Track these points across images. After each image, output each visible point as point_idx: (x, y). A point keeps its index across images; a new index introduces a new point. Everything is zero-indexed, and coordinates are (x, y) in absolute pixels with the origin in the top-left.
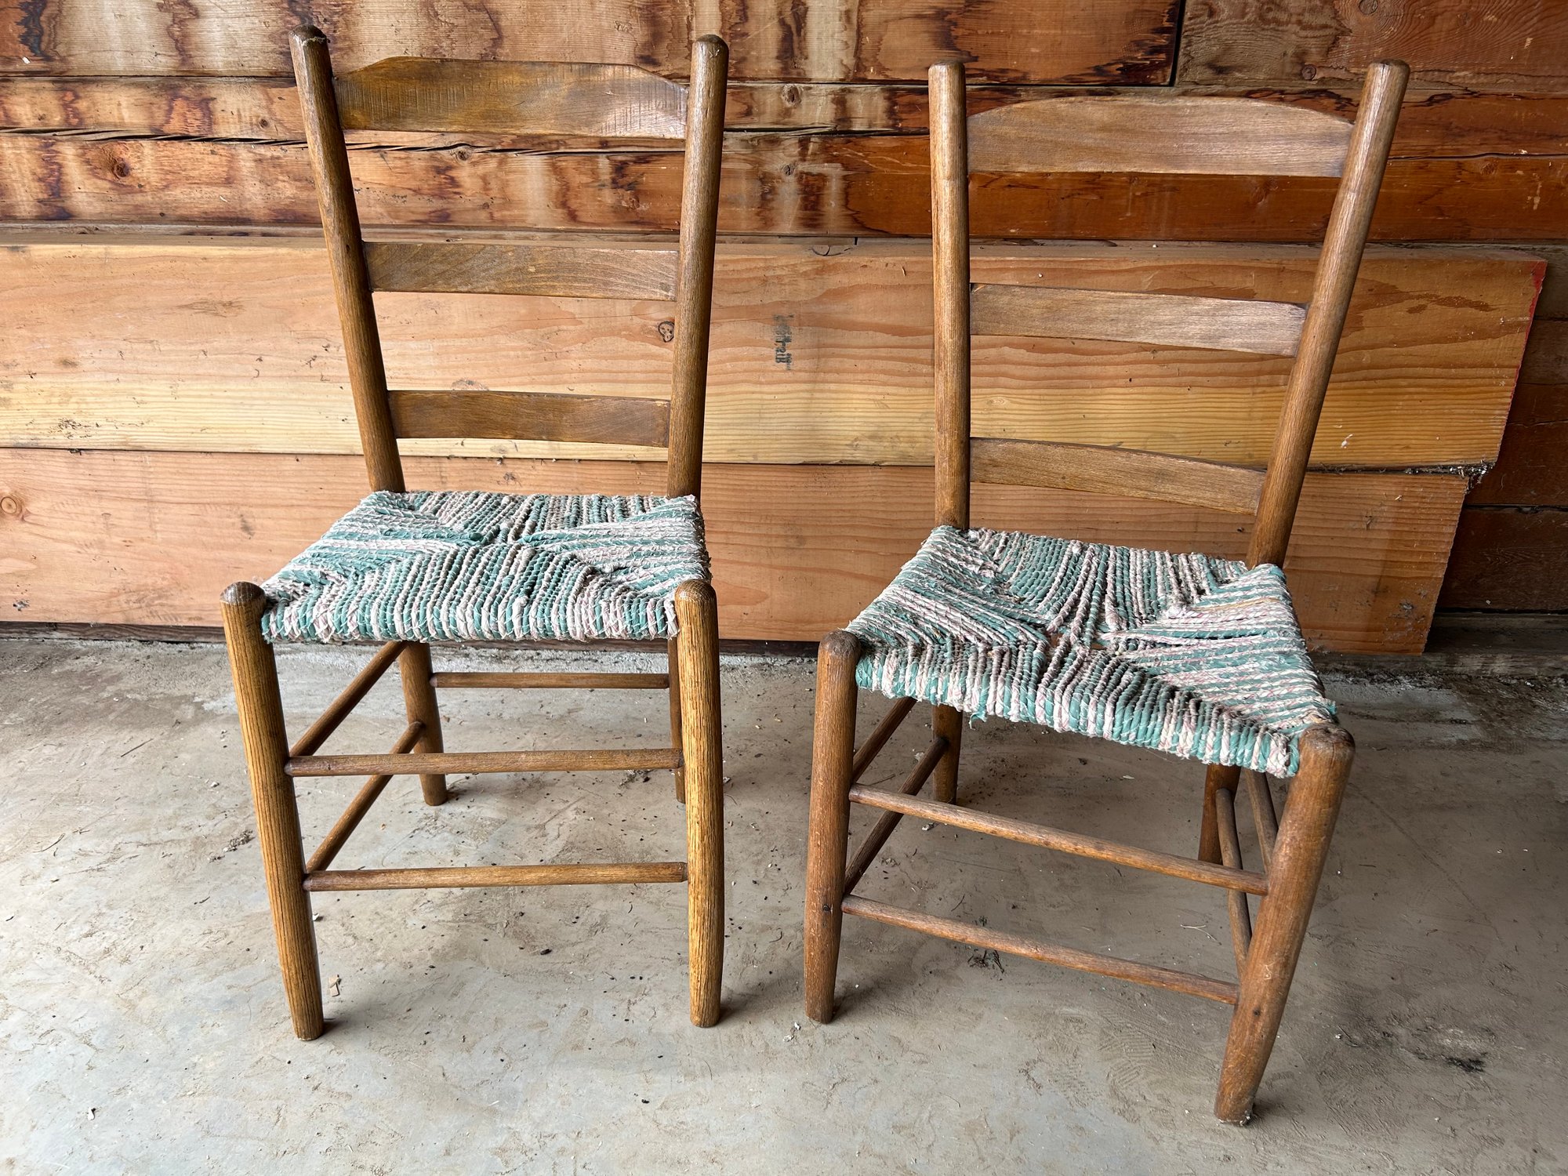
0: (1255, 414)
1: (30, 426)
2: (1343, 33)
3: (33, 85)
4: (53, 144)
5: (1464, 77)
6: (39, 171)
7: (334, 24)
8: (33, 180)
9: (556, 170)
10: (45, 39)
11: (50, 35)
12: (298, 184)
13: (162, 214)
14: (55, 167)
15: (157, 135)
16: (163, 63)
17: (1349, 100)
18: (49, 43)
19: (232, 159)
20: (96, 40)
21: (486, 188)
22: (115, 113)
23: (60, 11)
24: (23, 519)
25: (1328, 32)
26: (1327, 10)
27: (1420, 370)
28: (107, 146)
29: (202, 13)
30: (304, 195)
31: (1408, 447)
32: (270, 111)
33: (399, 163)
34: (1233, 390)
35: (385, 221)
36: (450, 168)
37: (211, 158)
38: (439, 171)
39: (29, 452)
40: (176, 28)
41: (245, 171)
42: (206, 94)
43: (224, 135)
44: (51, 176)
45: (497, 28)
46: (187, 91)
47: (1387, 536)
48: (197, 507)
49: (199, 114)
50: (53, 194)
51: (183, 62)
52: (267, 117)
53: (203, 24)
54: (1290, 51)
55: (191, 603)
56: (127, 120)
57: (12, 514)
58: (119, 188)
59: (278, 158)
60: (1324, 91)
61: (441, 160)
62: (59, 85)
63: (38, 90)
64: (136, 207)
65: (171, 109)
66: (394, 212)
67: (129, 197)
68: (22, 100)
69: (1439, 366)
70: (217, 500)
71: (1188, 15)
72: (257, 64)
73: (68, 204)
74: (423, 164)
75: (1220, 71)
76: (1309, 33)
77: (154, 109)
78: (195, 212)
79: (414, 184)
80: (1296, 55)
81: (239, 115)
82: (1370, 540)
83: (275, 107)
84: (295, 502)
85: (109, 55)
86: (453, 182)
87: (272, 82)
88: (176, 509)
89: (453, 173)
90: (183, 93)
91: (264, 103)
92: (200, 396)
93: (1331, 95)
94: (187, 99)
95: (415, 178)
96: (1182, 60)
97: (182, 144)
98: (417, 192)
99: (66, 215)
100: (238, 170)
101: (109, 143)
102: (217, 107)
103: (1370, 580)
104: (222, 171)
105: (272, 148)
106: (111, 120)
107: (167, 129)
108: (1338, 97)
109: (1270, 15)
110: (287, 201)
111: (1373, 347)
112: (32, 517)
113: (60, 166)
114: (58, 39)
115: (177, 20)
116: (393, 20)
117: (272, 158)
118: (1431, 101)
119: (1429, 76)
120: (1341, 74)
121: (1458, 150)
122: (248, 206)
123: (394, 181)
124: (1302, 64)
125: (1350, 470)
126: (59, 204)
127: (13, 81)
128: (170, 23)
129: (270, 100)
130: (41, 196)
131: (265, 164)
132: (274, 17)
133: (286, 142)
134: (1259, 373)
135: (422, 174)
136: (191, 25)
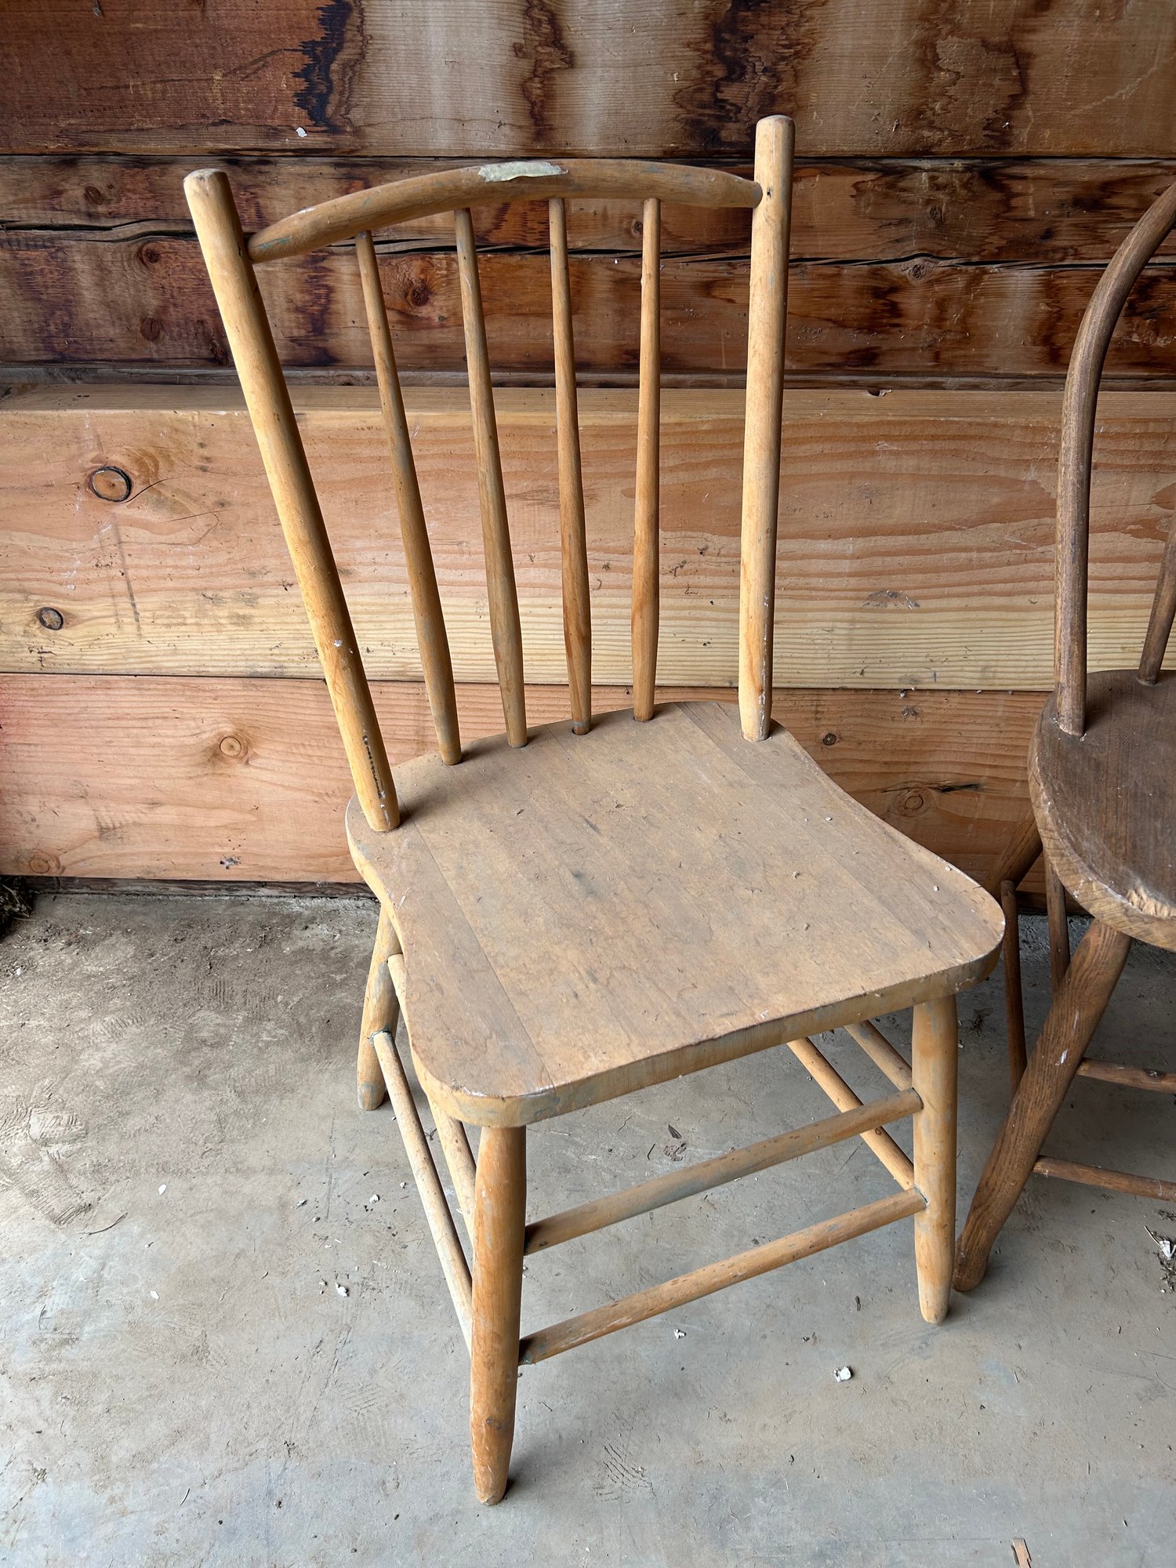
1: (276, 651)
3: (306, 170)
4: (324, 258)
6: (298, 296)
7: (776, 77)
8: (288, 310)
9: (1049, 290)
10: (334, 98)
11: (341, 93)
14: (322, 291)
16: (508, 138)
18: (339, 105)
19: (581, 279)
20: (412, 101)
21: (939, 320)
23: (363, 55)
24: (247, 763)
28: (404, 261)
29: (579, 60)
36: (894, 289)
38: (877, 293)
39: (268, 682)
40: (537, 83)
44: (314, 303)
45: (1023, 80)
50: (314, 330)
53: (578, 76)
57: (234, 757)
61: (884, 279)
62: (343, 170)
63: (311, 177)
64: (431, 348)
67: (425, 333)
68: (284, 192)
73: (332, 343)
74: (857, 283)
79: (832, 312)
85: (427, 125)
86: (895, 310)
89: (897, 298)
95: (839, 304)
97: (515, 259)
98: (840, 324)
99: (326, 359)
101: (406, 258)
107: (495, 238)
112: (260, 761)
113: (330, 290)
114: (354, 100)
115: (540, 71)
116: (869, 67)
126: (321, 345)
127: (275, 163)
128: (527, 75)
130: (296, 333)
132: (687, 65)
135: (851, 298)
136: (559, 79)
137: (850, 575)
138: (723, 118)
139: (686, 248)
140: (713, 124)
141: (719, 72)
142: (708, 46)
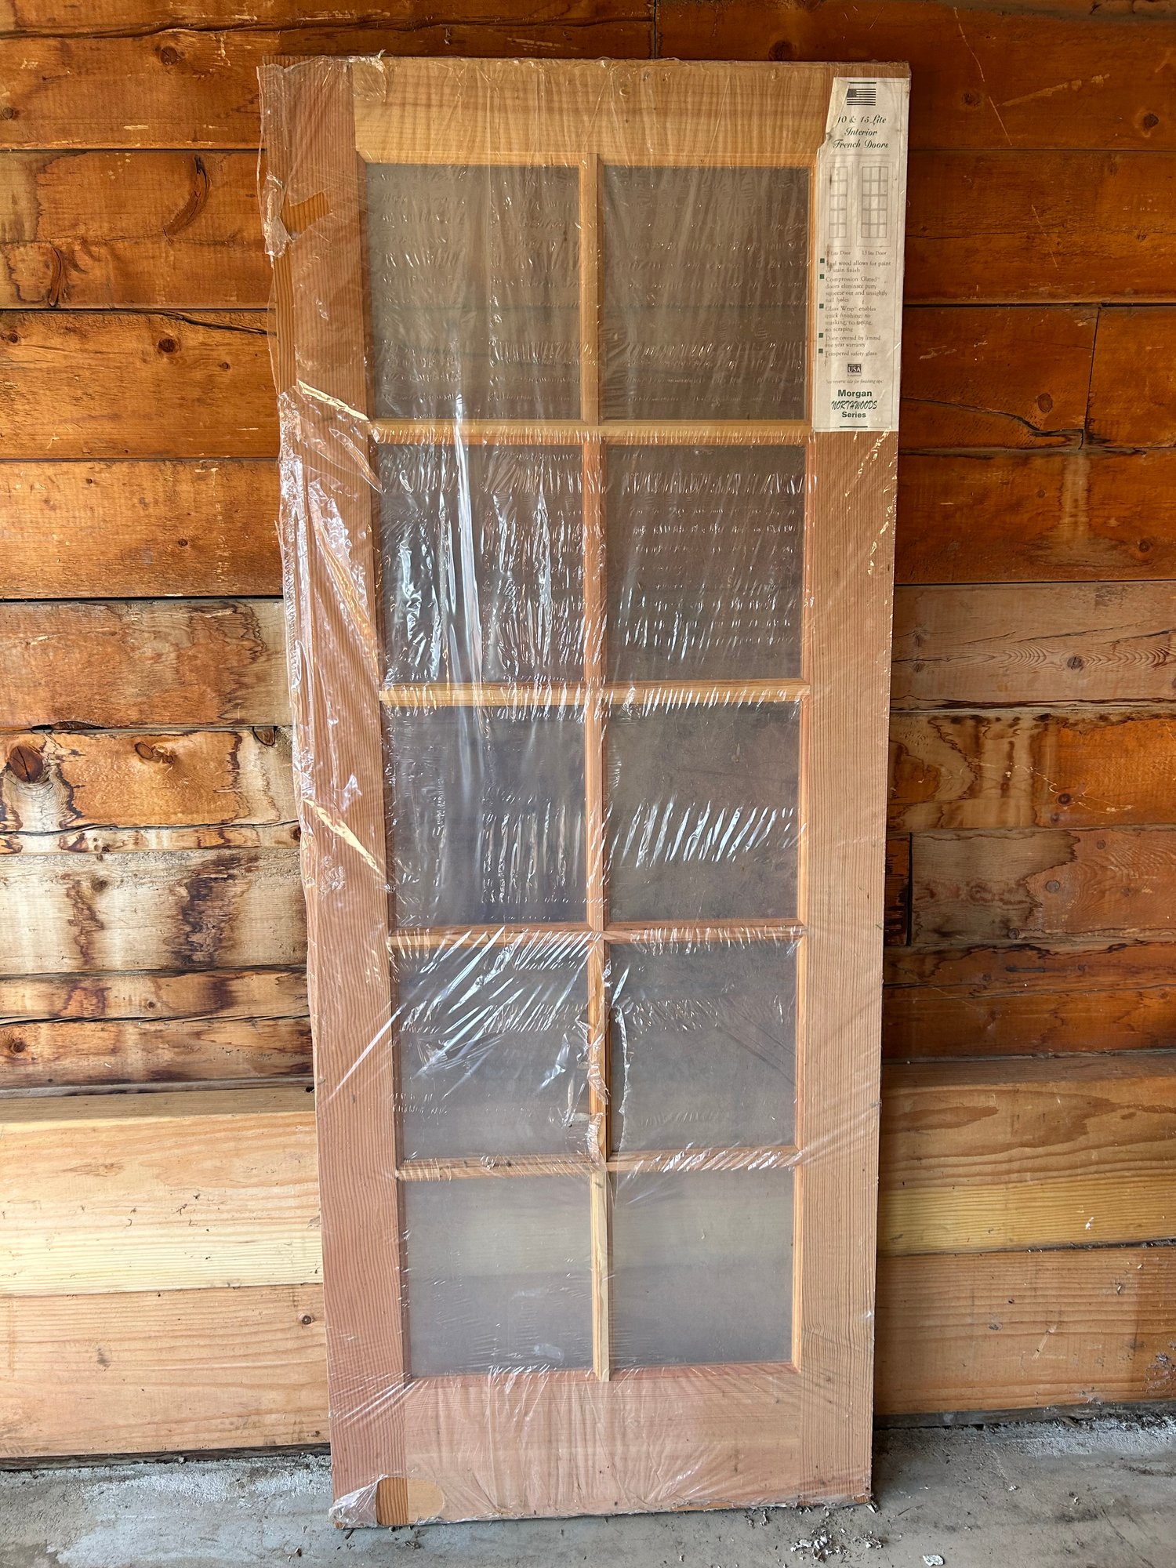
0: (1010, 1206)
2: (1036, 906)
5: (1132, 932)
7: (221, 930)
12: (176, 1050)
13: (50, 1080)
15: (54, 1019)
16: (68, 965)
17: (1048, 951)
19: (120, 1033)
20: (10, 948)
22: (20, 1003)
25: (1024, 905)
26: (1021, 891)
27: (1139, 1164)
28: (8, 1029)
29: (107, 926)
30: (180, 1059)
31: (1140, 1226)
32: (159, 997)
33: (267, 1029)
34: (990, 1187)
35: (251, 1075)
37: (101, 1034)
38: (302, 1034)
40: (83, 937)
41: (130, 1043)
42: (102, 985)
43: (116, 1016)
46: (87, 983)
47: (1135, 1299)
48: (56, 1345)
49: (94, 1001)
51: (86, 963)
52: (154, 1000)
53: (107, 934)
54: (997, 920)
55: (41, 1434)
56: (29, 1008)
58: (12, 1060)
59: (161, 1031)
60: (1028, 945)
61: (304, 1026)
64: (27, 1076)
65: (70, 998)
66: (260, 1068)
67: (22, 1068)
69: (1155, 1159)
70: (77, 1337)
71: (914, 897)
72: (149, 961)
74: (289, 1029)
75: (945, 935)
76: (1011, 907)
77: (55, 998)
78: (81, 1077)
79: (278, 1045)
80: (1002, 922)
81: (130, 1000)
82: (1122, 1303)
83: (162, 993)
84: (153, 1334)
85: (19, 960)
87: (162, 974)
88: (36, 1348)
90: (83, 985)
91: (153, 990)
92: (74, 1246)
93: (1033, 948)
94: (85, 989)
95: (280, 1041)
96: (914, 928)
97: (76, 1025)
98: (282, 1050)
100: (125, 1042)
101: (10, 1027)
102: (111, 995)
103: (1127, 1338)
104: (110, 1044)
105: (156, 1023)
106: (15, 1008)
107: (64, 1013)
108: (1039, 949)
109: (978, 896)
110: (165, 1064)
111: (1098, 1147)
115: (84, 932)
116: (272, 923)
117: (156, 1031)
118: (1111, 949)
119: (1107, 933)
120: (1039, 934)
121: (1138, 984)
122: (130, 1070)
123: (262, 1043)
124: (1008, 928)
125: (1096, 1247)
128: (77, 934)
129: (159, 988)
131: (149, 1037)
132: (169, 926)
133: (170, 1019)
134: (1009, 1172)
135: (287, 1037)
136: (95, 935)
137: (297, 1208)
138: (194, 950)
139: (181, 1014)
140: (189, 953)
141: (188, 929)
142: (180, 917)
